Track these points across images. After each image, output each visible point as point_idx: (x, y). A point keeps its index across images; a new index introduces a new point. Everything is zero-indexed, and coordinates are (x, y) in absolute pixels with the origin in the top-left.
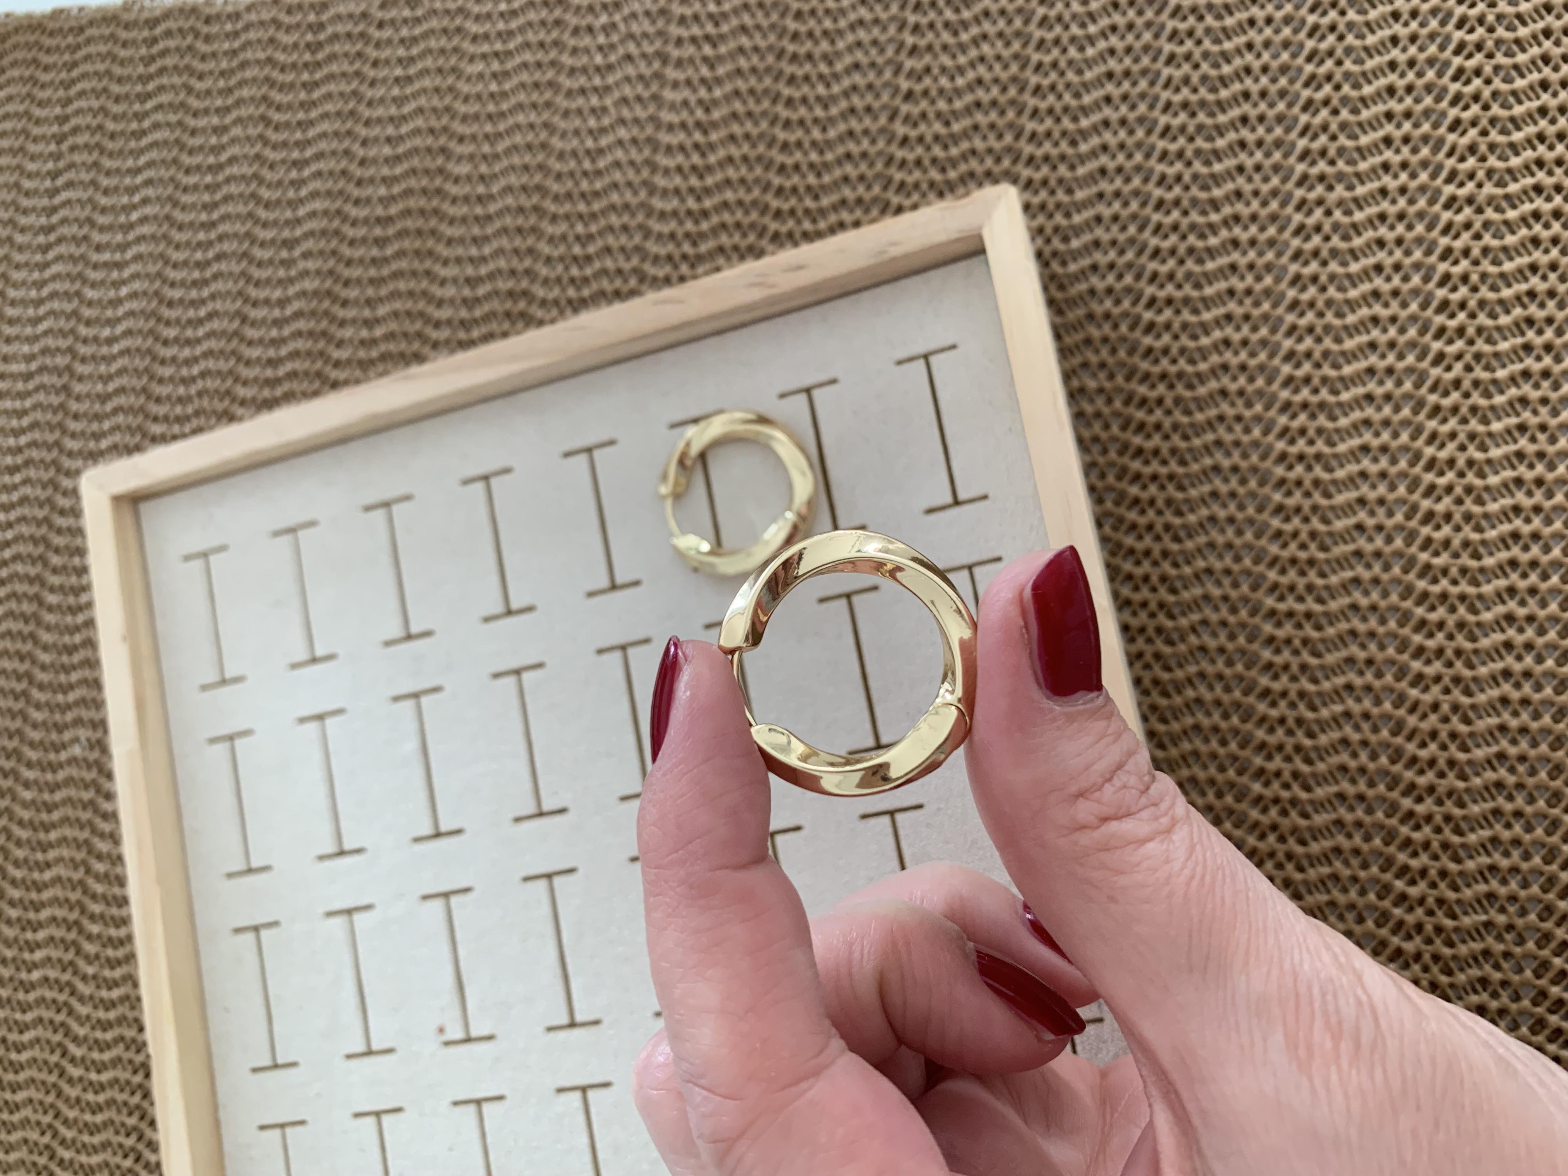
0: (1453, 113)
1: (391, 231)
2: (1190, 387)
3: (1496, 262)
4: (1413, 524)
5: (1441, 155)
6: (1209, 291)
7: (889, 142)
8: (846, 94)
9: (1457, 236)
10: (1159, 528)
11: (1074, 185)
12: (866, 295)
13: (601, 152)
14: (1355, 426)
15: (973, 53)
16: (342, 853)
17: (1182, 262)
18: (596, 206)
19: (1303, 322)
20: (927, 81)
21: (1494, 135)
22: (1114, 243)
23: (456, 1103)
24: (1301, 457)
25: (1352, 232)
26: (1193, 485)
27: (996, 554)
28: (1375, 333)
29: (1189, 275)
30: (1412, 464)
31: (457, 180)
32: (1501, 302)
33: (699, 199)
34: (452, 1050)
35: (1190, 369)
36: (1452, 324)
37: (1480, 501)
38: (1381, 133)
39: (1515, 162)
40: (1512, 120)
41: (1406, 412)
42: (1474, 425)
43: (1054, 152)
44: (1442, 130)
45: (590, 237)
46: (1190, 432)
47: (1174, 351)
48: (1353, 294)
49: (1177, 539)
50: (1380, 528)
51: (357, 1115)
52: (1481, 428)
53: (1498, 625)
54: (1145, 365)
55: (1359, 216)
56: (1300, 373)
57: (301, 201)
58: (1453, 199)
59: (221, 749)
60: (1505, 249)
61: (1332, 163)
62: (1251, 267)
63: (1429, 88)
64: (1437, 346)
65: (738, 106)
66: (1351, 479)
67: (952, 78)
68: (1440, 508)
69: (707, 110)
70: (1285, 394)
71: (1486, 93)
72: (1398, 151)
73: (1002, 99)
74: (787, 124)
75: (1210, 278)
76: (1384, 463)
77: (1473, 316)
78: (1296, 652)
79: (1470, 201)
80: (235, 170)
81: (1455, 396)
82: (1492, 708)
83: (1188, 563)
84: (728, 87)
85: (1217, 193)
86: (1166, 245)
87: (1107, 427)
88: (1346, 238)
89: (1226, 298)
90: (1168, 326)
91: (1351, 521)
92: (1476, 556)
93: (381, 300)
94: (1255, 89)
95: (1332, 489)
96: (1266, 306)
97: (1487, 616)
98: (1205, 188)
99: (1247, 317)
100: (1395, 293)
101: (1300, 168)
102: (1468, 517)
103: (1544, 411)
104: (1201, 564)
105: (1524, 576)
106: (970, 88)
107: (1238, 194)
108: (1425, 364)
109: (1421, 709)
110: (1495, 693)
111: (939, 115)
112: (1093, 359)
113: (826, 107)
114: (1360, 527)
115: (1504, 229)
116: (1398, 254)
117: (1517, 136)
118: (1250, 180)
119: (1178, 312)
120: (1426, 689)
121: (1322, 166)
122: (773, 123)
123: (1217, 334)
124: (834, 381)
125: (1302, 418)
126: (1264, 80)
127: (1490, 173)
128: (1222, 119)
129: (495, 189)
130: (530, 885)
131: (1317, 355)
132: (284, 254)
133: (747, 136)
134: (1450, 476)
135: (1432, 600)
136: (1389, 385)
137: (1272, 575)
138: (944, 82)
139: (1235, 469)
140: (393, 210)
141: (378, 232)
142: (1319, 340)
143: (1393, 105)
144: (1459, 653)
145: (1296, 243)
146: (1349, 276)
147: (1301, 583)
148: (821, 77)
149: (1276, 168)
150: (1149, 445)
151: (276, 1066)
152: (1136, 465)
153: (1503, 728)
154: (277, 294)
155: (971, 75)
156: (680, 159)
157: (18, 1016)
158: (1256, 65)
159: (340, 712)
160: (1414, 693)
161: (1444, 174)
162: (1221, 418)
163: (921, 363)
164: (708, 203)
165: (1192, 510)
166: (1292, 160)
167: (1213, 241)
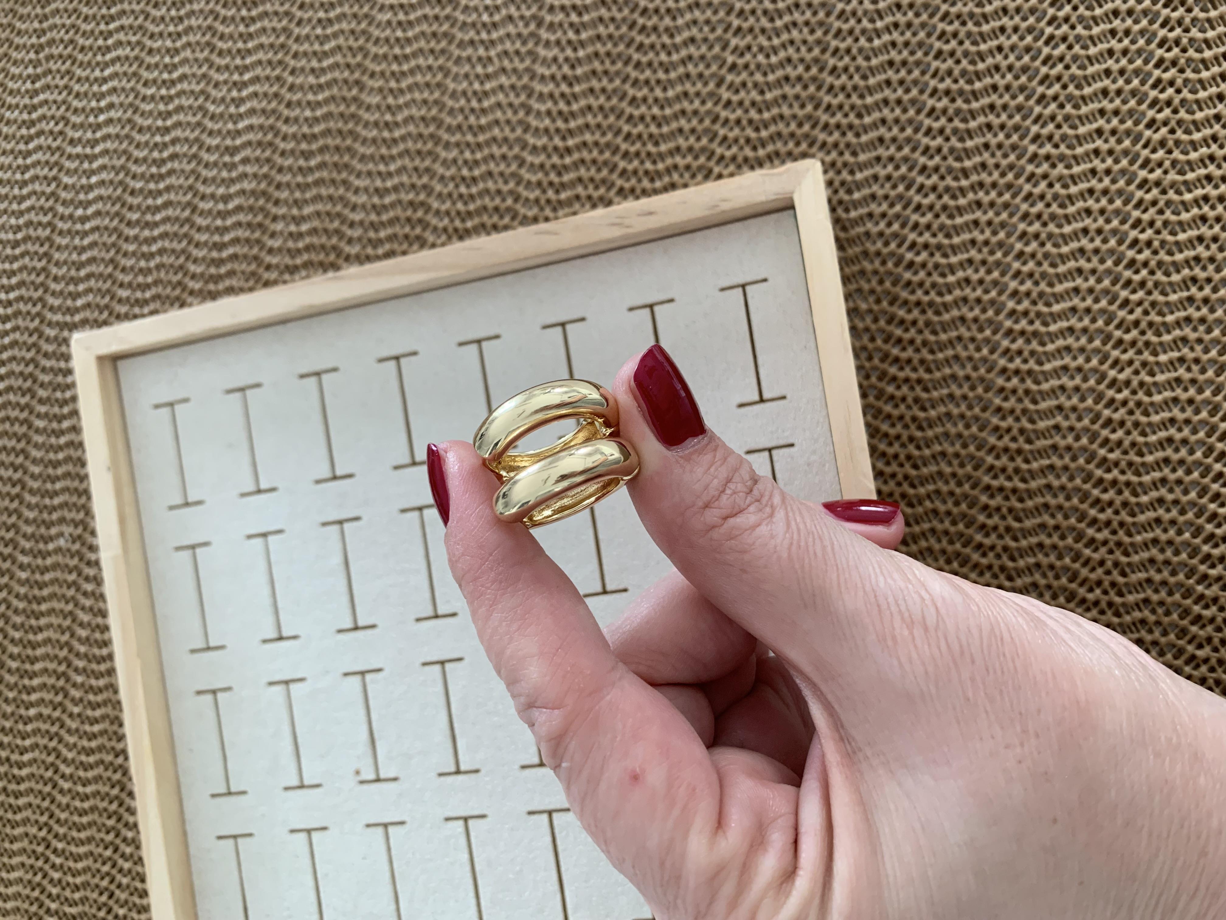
0: (1151, 113)
1: (314, 147)
2: (938, 313)
3: (1173, 233)
4: (1096, 427)
5: (1139, 147)
6: (956, 240)
7: (716, 104)
8: (683, 62)
9: (1145, 211)
10: (908, 419)
11: (858, 150)
12: (699, 234)
13: (486, 94)
14: (1059, 351)
15: (785, 37)
16: (281, 638)
17: (937, 216)
18: (481, 138)
19: (1025, 269)
20: (748, 57)
21: (1180, 134)
22: (886, 197)
23: (368, 826)
24: (1017, 372)
25: (1067, 202)
26: (935, 389)
27: (790, 441)
28: (1079, 281)
29: (942, 227)
30: (1099, 382)
31: (368, 108)
32: (1174, 263)
33: (564, 138)
34: (365, 787)
35: (938, 300)
36: (1137, 278)
37: (1146, 414)
38: (1095, 126)
39: (1193, 156)
40: (1194, 122)
41: (1097, 343)
42: (1147, 356)
43: (844, 121)
44: (1141, 127)
45: (476, 163)
46: (935, 347)
47: (927, 284)
48: (1065, 249)
49: (920, 428)
50: (1071, 429)
51: (293, 831)
52: (1151, 359)
53: (1151, 506)
54: (904, 294)
55: (1074, 190)
56: (1020, 308)
57: (241, 116)
58: (1145, 181)
59: (186, 555)
60: (1180, 223)
61: (1056, 146)
62: (989, 223)
63: (1133, 93)
64: (1124, 294)
65: (597, 65)
66: (1053, 391)
67: (768, 56)
68: (1117, 416)
69: (573, 67)
70: (1008, 323)
71: (1176, 101)
72: (1106, 141)
73: (806, 76)
74: (636, 82)
75: (958, 230)
76: (1078, 380)
77: (1152, 273)
78: (1004, 518)
79: (1158, 184)
80: (185, 86)
81: (1134, 333)
82: (1142, 566)
83: (928, 447)
84: (590, 50)
85: (968, 164)
86: (926, 202)
87: (873, 339)
88: (1062, 206)
89: (969, 246)
90: (924, 265)
91: (1051, 423)
92: (1141, 454)
93: (306, 201)
94: (1001, 83)
95: (1038, 397)
96: (999, 255)
97: (1144, 499)
98: (959, 159)
99: (984, 262)
100: (1096, 251)
101: (1032, 148)
102: (1136, 424)
103: (1199, 348)
104: (937, 448)
105: (1174, 470)
106: (781, 65)
107: (984, 165)
108: (1114, 307)
109: (1092, 564)
110: (1145, 555)
111: (756, 85)
112: (866, 287)
113: (667, 71)
114: (1057, 427)
115: (1181, 207)
116: (1101, 221)
117: (1197, 136)
118: (993, 155)
119: (932, 255)
120: (1096, 550)
121: (1048, 148)
122: (624, 81)
123: (960, 274)
124: (671, 301)
125: (1020, 342)
126: (1009, 77)
127: (1174, 163)
128: (975, 105)
129: (399, 118)
130: (427, 668)
131: (1034, 295)
132: (227, 159)
133: (603, 90)
134: (1126, 393)
135: (1105, 484)
136: (1086, 321)
137: (990, 459)
138: (761, 58)
139: (968, 378)
140: (317, 129)
141: (304, 146)
142: (1037, 283)
143: (1105, 104)
144: (1122, 524)
145: (1024, 207)
146: (1063, 236)
147: (1011, 466)
148: (664, 46)
149: (1014, 147)
150: (904, 355)
151: (229, 793)
152: (893, 370)
153: (1149, 581)
154: (221, 191)
155: (782, 54)
156: (549, 104)
157: (19, 742)
158: (1004, 64)
159: (280, 532)
160: (1087, 552)
161: (1140, 162)
162: (960, 338)
163: (740, 290)
164: (570, 142)
165: (933, 407)
166: (1026, 141)
167: (962, 202)
